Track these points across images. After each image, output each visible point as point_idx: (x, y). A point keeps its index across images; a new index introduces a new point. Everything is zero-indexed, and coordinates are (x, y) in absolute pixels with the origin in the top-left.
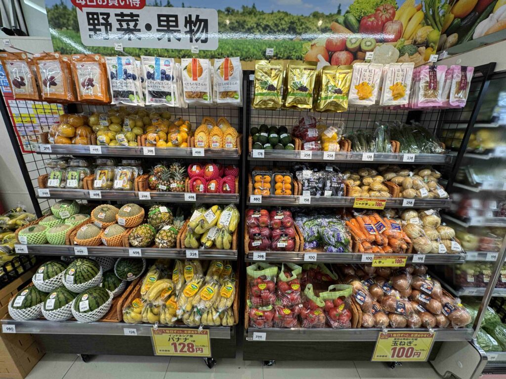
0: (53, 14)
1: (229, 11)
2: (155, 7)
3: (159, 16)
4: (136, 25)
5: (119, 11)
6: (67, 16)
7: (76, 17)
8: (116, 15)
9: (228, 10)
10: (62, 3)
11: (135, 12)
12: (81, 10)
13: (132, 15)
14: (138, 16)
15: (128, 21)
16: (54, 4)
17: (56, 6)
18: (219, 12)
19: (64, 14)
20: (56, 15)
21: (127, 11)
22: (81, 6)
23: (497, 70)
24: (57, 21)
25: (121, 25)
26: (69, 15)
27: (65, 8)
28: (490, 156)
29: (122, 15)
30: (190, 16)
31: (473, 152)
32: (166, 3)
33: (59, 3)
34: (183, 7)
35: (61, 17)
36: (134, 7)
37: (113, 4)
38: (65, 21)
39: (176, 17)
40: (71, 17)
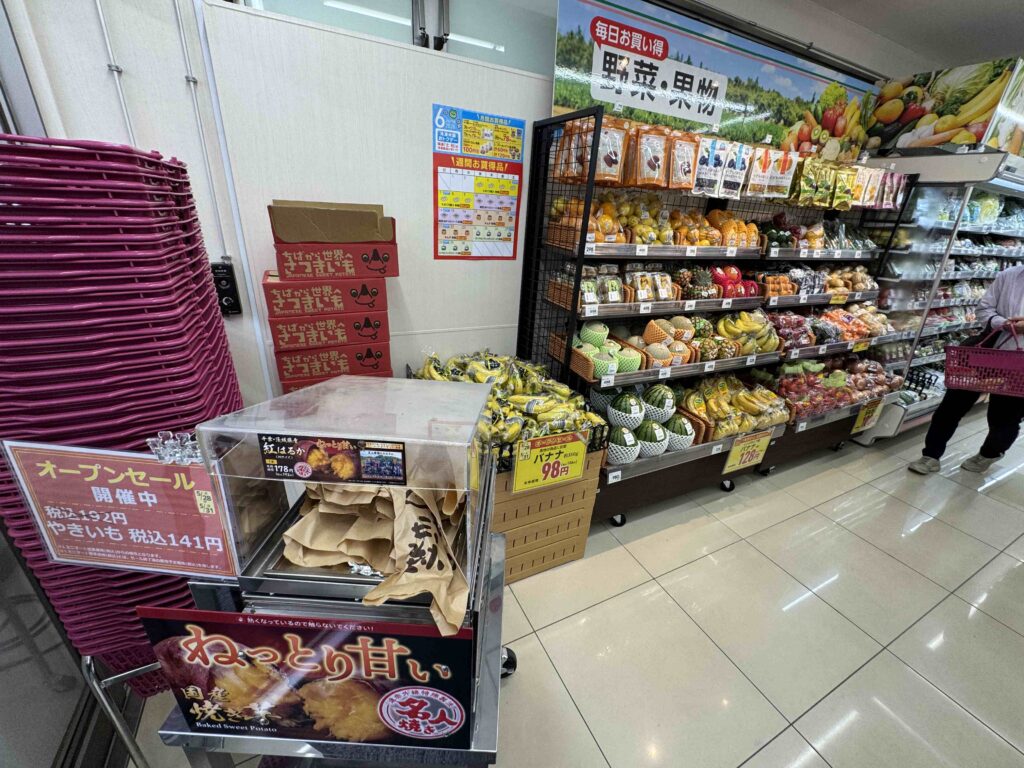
0: (565, 45)
1: (738, 82)
2: (676, 62)
3: (678, 73)
4: (653, 80)
5: (639, 58)
6: (581, 52)
7: (591, 55)
8: (636, 63)
9: (737, 80)
10: (579, 32)
11: (656, 63)
12: (600, 46)
13: (651, 66)
14: (657, 69)
15: (646, 73)
16: (569, 31)
17: (572, 34)
18: (729, 80)
19: (579, 48)
20: (569, 47)
21: (648, 60)
22: (600, 41)
23: (921, 180)
24: (567, 57)
25: (638, 78)
26: (585, 50)
27: (581, 39)
28: (909, 251)
29: (641, 64)
30: (705, 80)
31: (894, 248)
32: (686, 59)
33: (575, 31)
34: (701, 67)
35: (574, 52)
36: (656, 57)
37: (636, 48)
38: (578, 58)
39: (692, 77)
40: (586, 54)
